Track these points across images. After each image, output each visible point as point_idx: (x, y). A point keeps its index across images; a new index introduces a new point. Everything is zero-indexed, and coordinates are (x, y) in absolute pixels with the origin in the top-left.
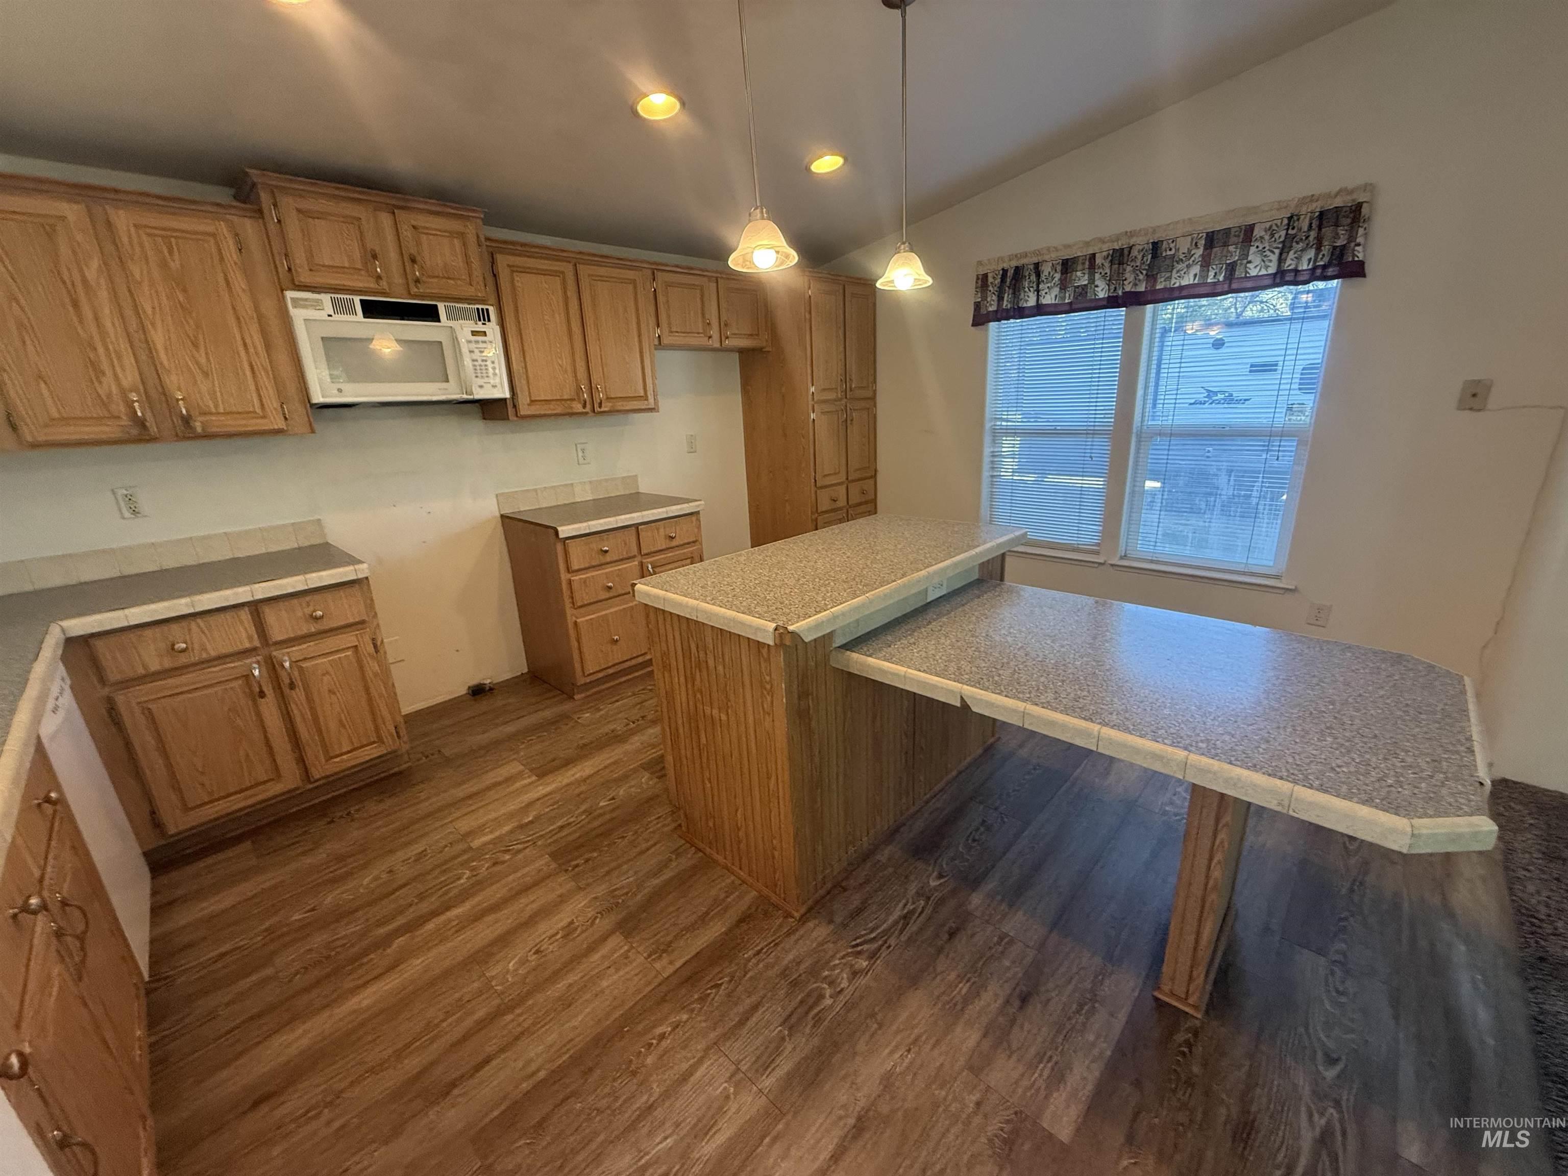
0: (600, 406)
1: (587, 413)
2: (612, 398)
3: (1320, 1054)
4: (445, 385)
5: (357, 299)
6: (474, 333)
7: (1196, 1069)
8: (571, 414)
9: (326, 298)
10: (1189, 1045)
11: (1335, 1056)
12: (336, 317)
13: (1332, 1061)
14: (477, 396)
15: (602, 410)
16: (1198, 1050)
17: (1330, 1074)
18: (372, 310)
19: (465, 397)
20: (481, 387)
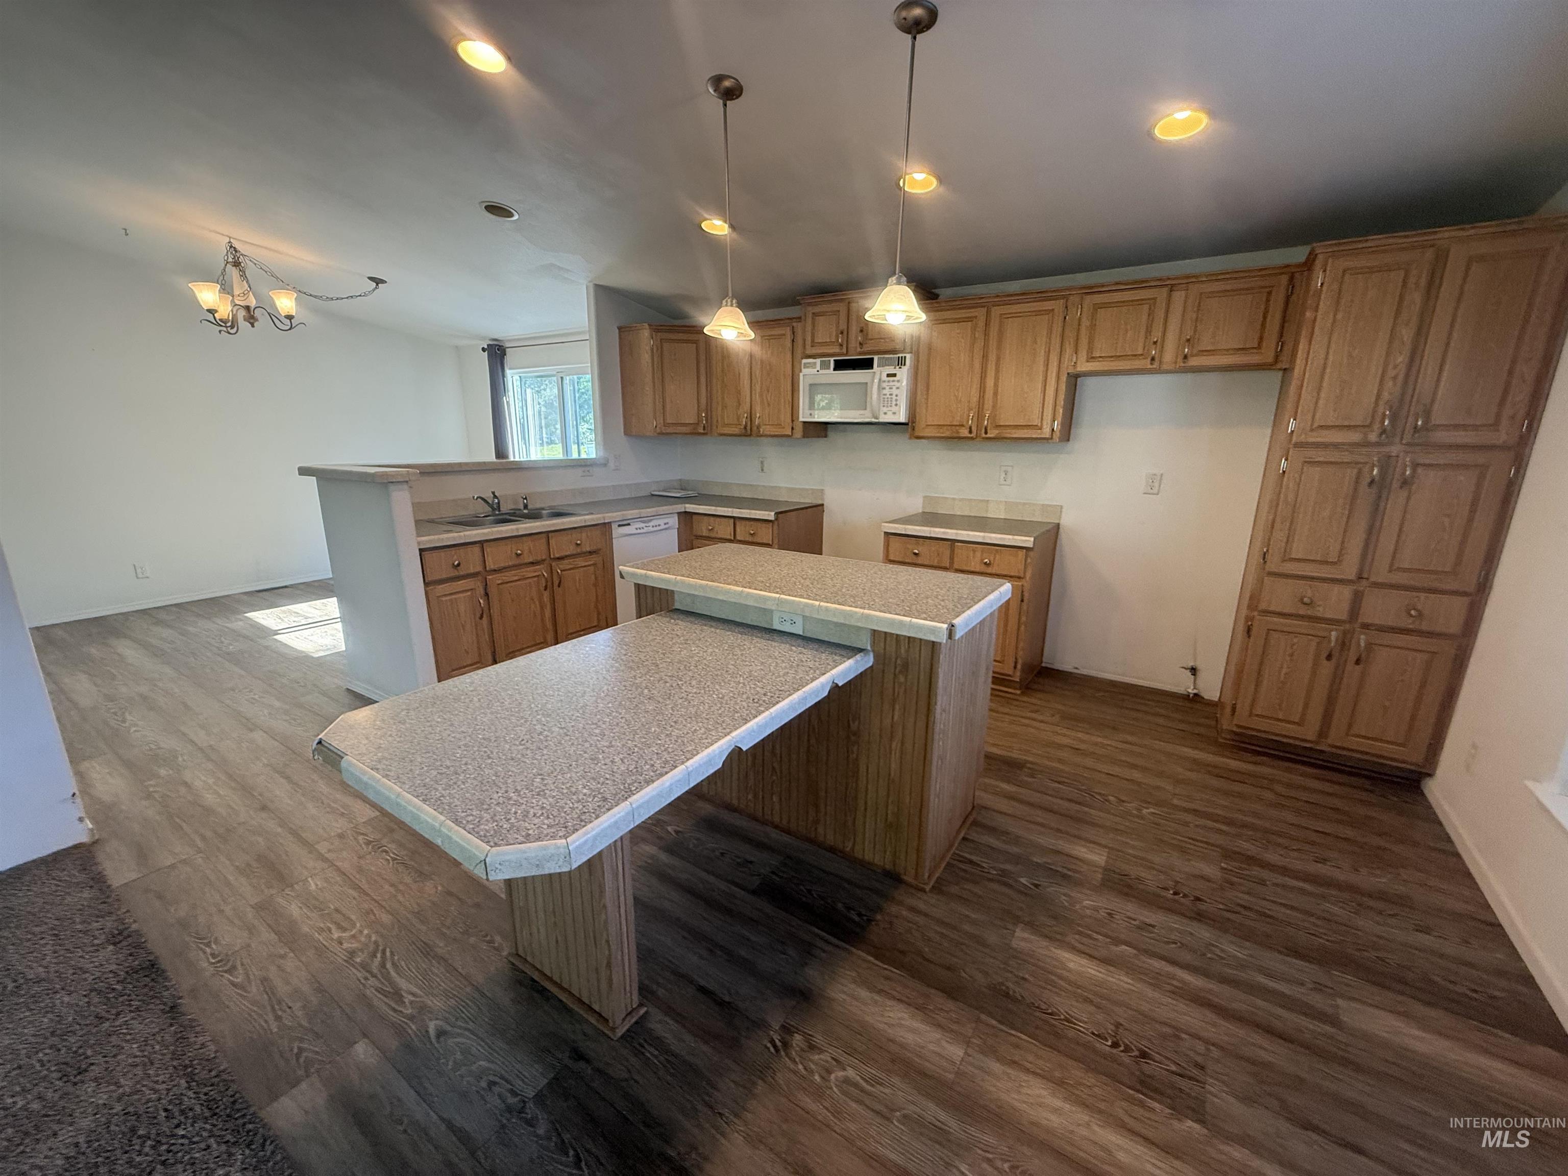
0: (986, 433)
1: (972, 438)
2: (1000, 426)
3: (449, 1028)
4: (862, 412)
5: (832, 360)
6: (888, 375)
7: (472, 940)
8: (960, 438)
9: (818, 361)
10: (489, 942)
11: (442, 1039)
12: (821, 372)
13: (441, 1033)
14: (881, 420)
15: (988, 435)
16: (485, 947)
17: (432, 1027)
18: (840, 365)
19: (874, 420)
20: (885, 413)
